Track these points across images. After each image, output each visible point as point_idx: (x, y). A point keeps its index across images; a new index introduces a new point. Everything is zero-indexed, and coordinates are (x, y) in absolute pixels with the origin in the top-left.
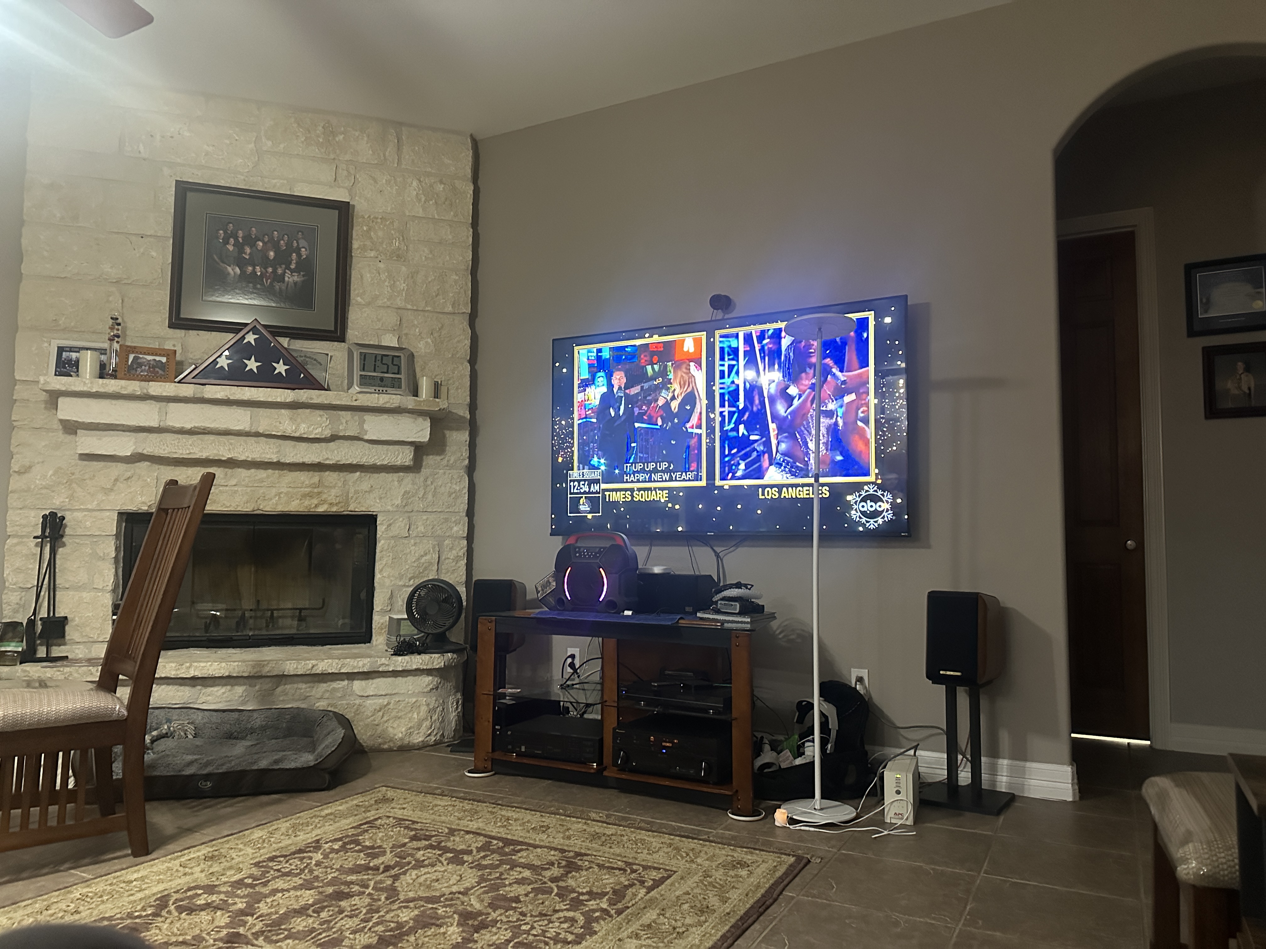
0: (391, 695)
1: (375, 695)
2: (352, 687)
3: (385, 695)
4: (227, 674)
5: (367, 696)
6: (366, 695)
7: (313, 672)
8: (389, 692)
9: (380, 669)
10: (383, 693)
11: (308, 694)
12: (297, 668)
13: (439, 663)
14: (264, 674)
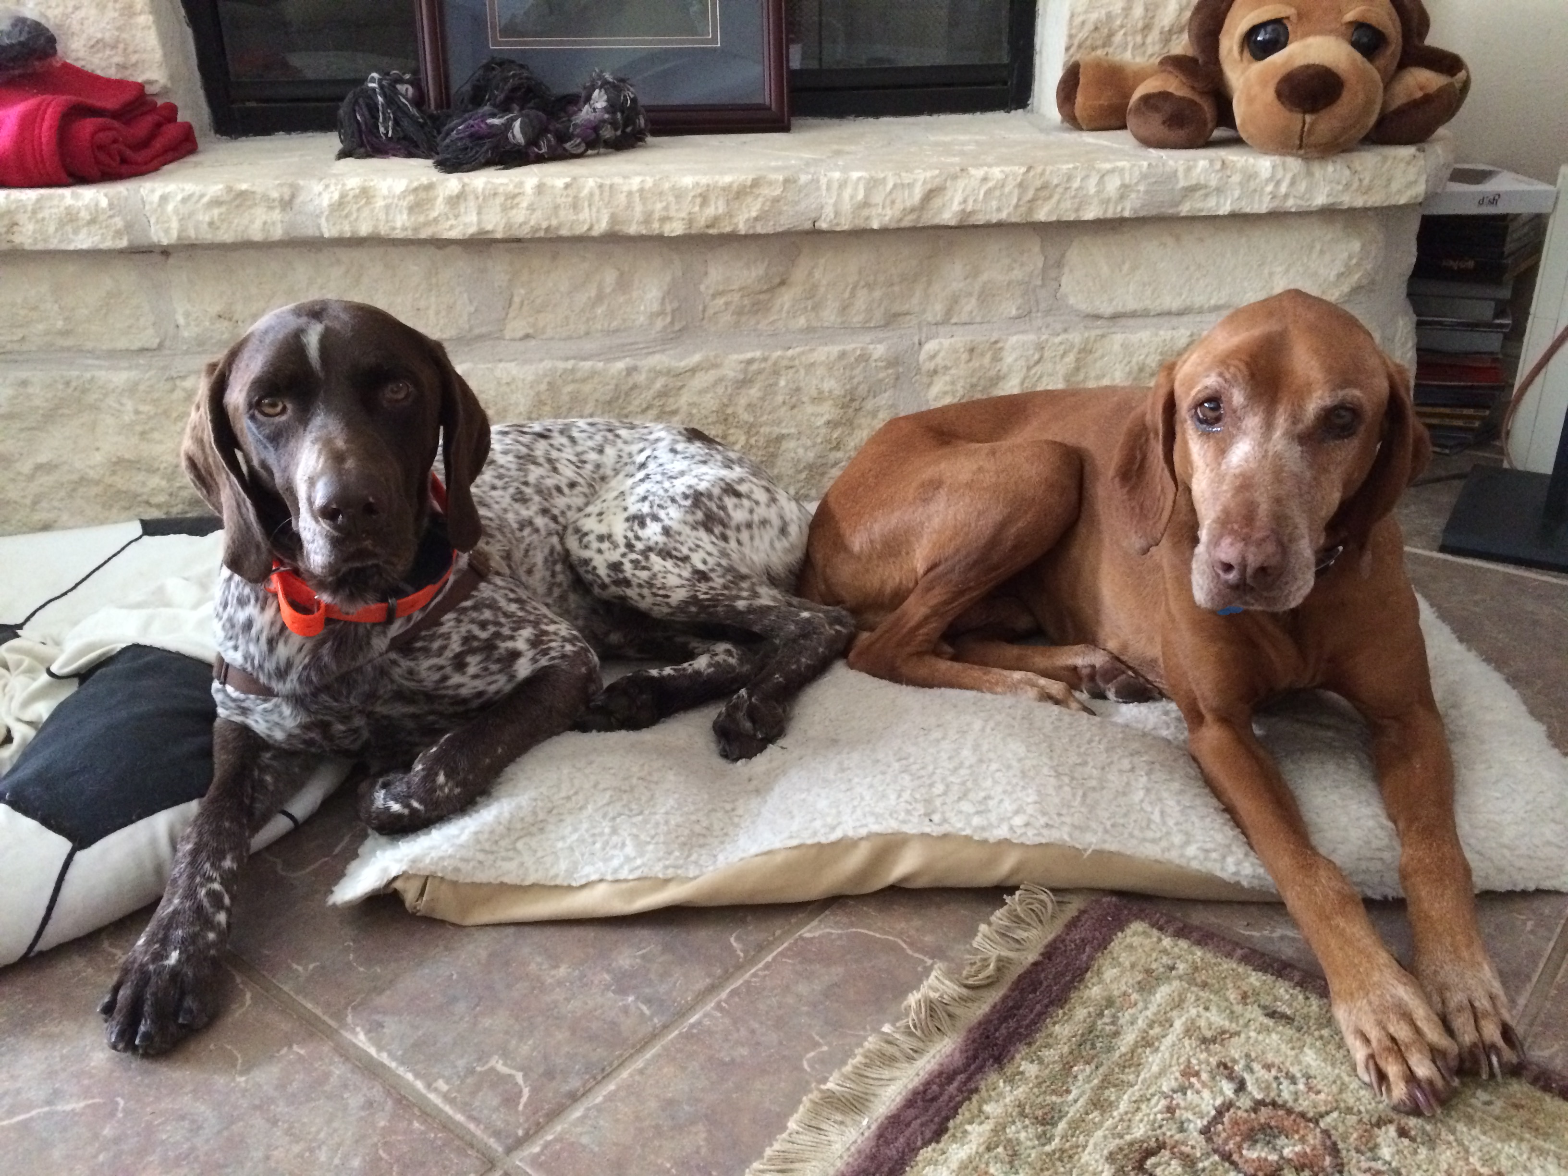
0: (1201, 311)
1: (1145, 314)
2: (1057, 279)
3: (1180, 313)
4: (602, 226)
5: (1115, 317)
6: (1107, 310)
7: (930, 218)
8: (1199, 300)
9: (1185, 209)
10: (1176, 304)
11: (896, 308)
12: (866, 204)
13: (1410, 184)
14: (742, 229)
